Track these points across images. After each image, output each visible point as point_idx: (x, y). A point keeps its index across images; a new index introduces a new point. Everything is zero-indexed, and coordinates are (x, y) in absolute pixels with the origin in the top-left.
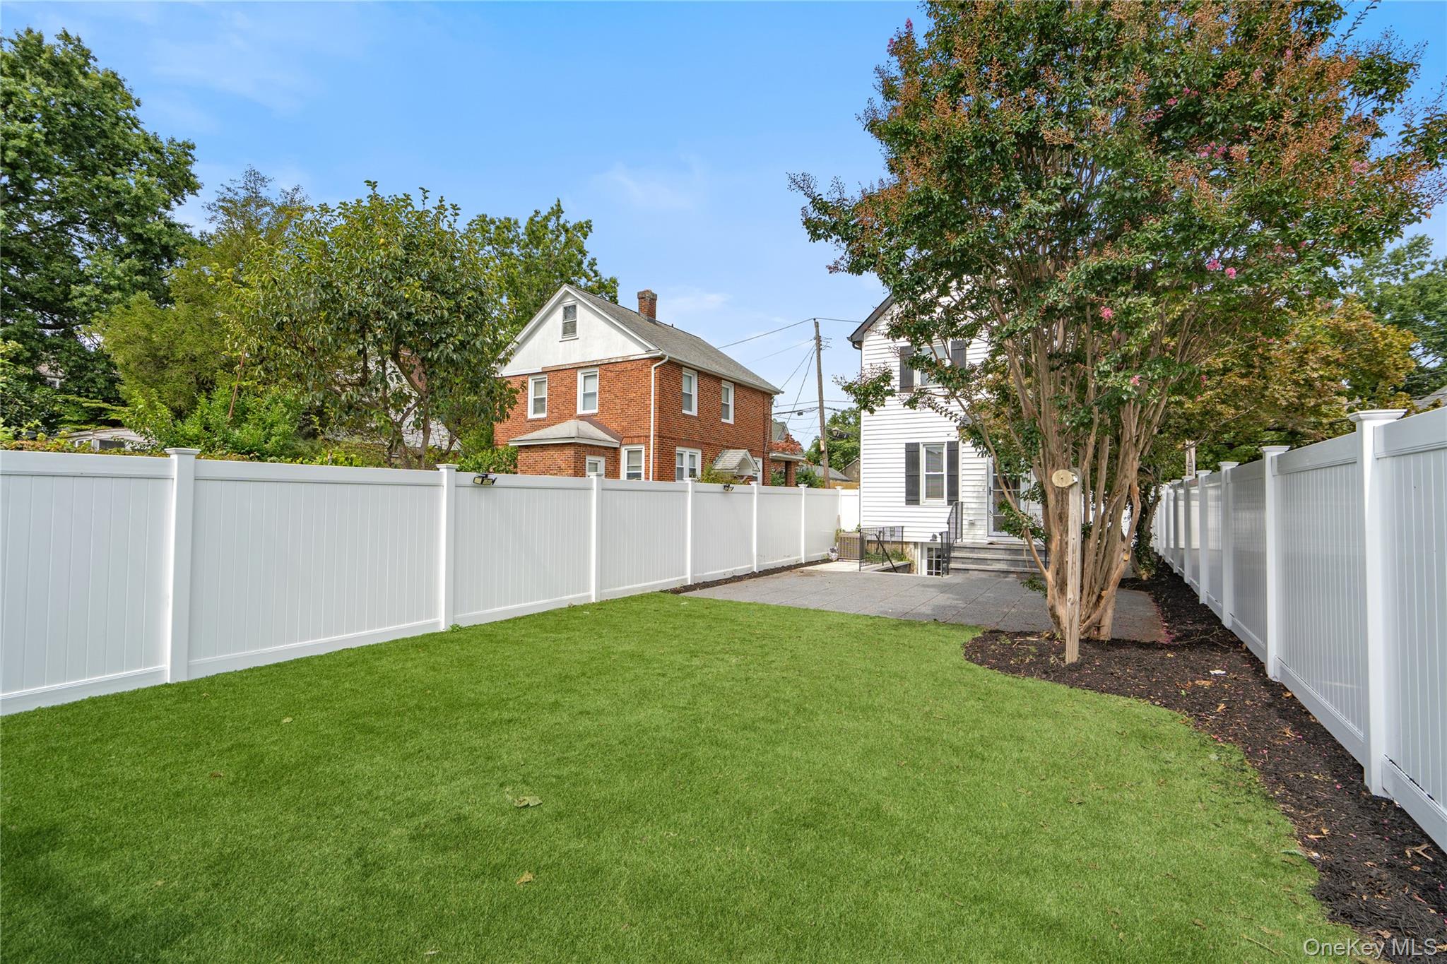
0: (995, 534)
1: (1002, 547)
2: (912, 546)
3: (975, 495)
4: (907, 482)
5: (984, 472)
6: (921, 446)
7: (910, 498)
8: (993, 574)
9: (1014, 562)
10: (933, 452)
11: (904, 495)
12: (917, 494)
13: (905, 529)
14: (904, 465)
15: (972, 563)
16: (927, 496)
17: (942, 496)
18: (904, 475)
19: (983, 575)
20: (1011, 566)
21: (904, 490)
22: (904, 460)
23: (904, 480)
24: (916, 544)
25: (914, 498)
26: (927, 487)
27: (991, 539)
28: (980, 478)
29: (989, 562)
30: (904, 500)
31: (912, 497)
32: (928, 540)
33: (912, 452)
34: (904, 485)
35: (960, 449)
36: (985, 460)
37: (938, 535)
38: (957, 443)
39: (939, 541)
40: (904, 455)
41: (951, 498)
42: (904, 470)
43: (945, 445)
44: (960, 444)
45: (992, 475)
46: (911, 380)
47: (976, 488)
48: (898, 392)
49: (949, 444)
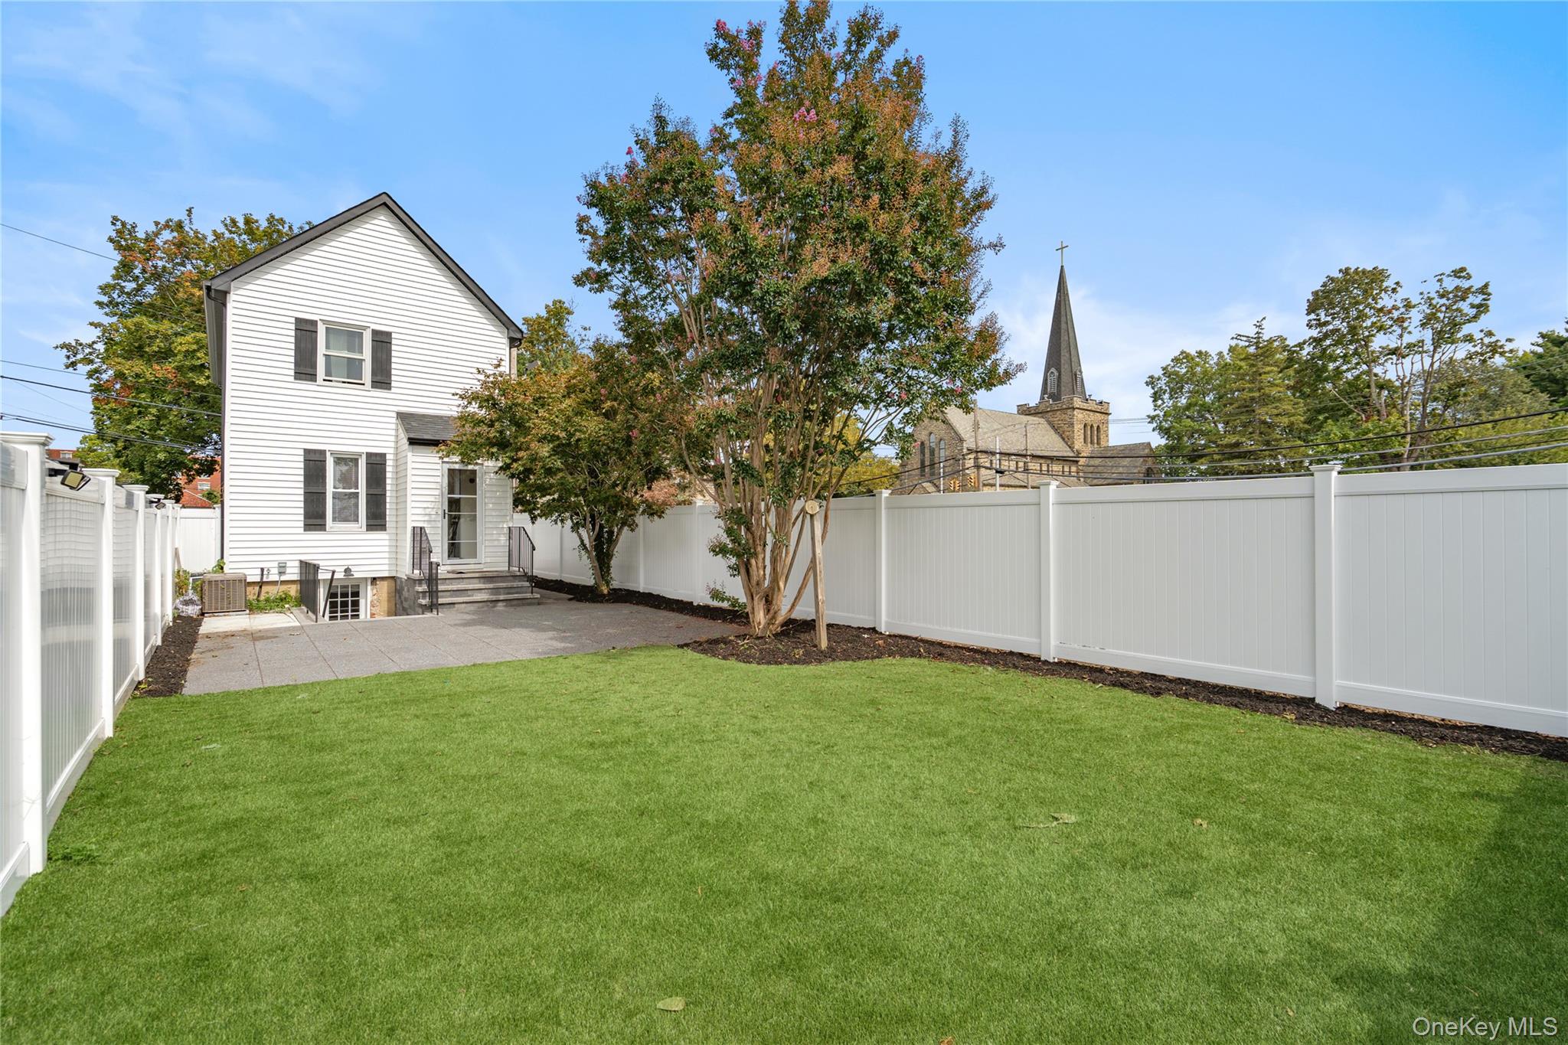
0: (449, 562)
1: (477, 575)
3: (426, 518)
4: (306, 501)
5: (437, 492)
6: (328, 454)
7: (311, 521)
8: (481, 604)
9: (496, 590)
10: (346, 461)
11: (301, 518)
12: (323, 516)
14: (302, 479)
15: (451, 596)
16: (334, 519)
17: (356, 520)
18: (302, 492)
19: (472, 607)
20: (492, 594)
21: (302, 511)
22: (302, 472)
23: (302, 498)
25: (319, 521)
26: (335, 508)
27: (452, 567)
28: (432, 499)
29: (469, 593)
30: (300, 524)
31: (314, 519)
32: (338, 576)
33: (314, 465)
34: (302, 505)
35: (389, 463)
36: (439, 480)
37: (353, 569)
38: (383, 455)
39: (357, 575)
40: (302, 465)
41: (372, 522)
42: (302, 485)
43: (364, 457)
44: (388, 457)
45: (446, 496)
46: (314, 366)
47: (428, 511)
48: (292, 379)
49: (369, 455)
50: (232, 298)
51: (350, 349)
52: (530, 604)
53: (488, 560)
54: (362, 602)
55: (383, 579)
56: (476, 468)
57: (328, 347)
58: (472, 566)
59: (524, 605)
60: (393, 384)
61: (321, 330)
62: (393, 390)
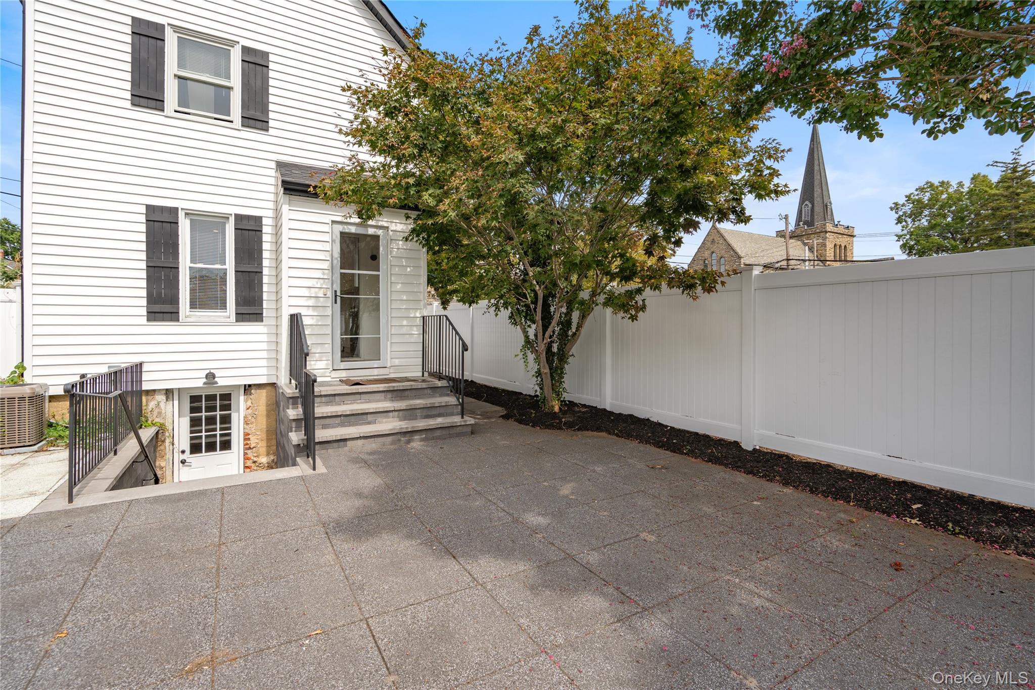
0: (343, 365)
2: (161, 398)
3: (311, 302)
4: (149, 279)
5: (326, 265)
6: (181, 215)
7: (157, 308)
8: (390, 439)
9: (409, 413)
10: (207, 227)
11: (144, 302)
12: (174, 300)
13: (145, 368)
14: (143, 247)
15: (342, 425)
16: (193, 305)
17: (223, 306)
18: (143, 265)
19: (373, 445)
21: (144, 293)
22: (143, 237)
23: (144, 275)
24: (168, 393)
25: (167, 308)
26: (192, 290)
27: (343, 375)
28: (318, 274)
29: (370, 418)
30: (144, 311)
31: (162, 306)
32: (200, 383)
33: (161, 224)
34: (144, 284)
35: (265, 229)
36: (328, 247)
37: (218, 373)
38: (258, 220)
39: (221, 382)
40: (143, 228)
41: (244, 310)
42: (143, 256)
43: (232, 220)
44: (265, 221)
45: (338, 271)
46: (160, 86)
47: (313, 292)
48: (128, 104)
49: (239, 218)
51: (217, 75)
52: (460, 435)
53: (397, 362)
54: (234, 417)
55: (259, 386)
56: (380, 232)
57: (181, 64)
58: (376, 372)
59: (451, 436)
60: (271, 123)
61: (171, 40)
62: (271, 131)
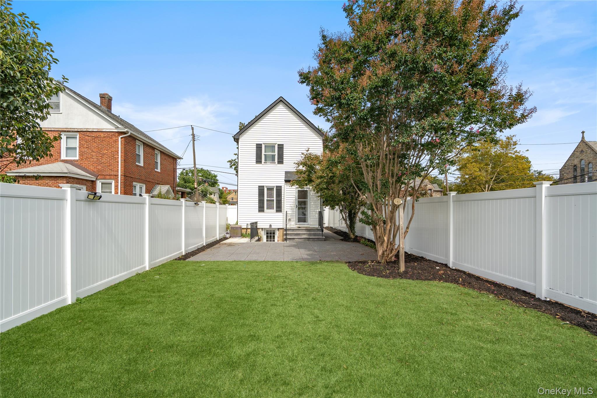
0: (298, 223)
1: (304, 229)
2: (261, 230)
3: (291, 208)
4: (259, 203)
5: (294, 199)
6: (265, 187)
8: (304, 240)
9: (310, 235)
10: (270, 189)
11: (258, 208)
12: (263, 207)
13: (258, 223)
14: (258, 195)
16: (267, 208)
17: (273, 208)
18: (258, 199)
20: (309, 236)
21: (258, 206)
22: (258, 193)
23: (258, 202)
24: (262, 229)
27: (298, 226)
28: (292, 201)
29: (301, 235)
30: (258, 210)
31: (261, 209)
32: (268, 227)
33: (261, 189)
34: (258, 204)
35: (283, 189)
36: (295, 194)
37: (272, 225)
38: (281, 187)
39: (273, 227)
40: (258, 191)
41: (278, 209)
42: (258, 197)
43: (275, 187)
44: (282, 187)
45: (297, 200)
46: (261, 158)
47: (291, 205)
48: (255, 163)
49: (277, 187)
50: (240, 140)
51: (273, 152)
52: (321, 241)
53: (311, 223)
54: (276, 236)
55: (281, 229)
56: (307, 189)
57: (265, 152)
58: (306, 225)
59: (319, 241)
60: (284, 162)
61: (263, 146)
62: (284, 164)
